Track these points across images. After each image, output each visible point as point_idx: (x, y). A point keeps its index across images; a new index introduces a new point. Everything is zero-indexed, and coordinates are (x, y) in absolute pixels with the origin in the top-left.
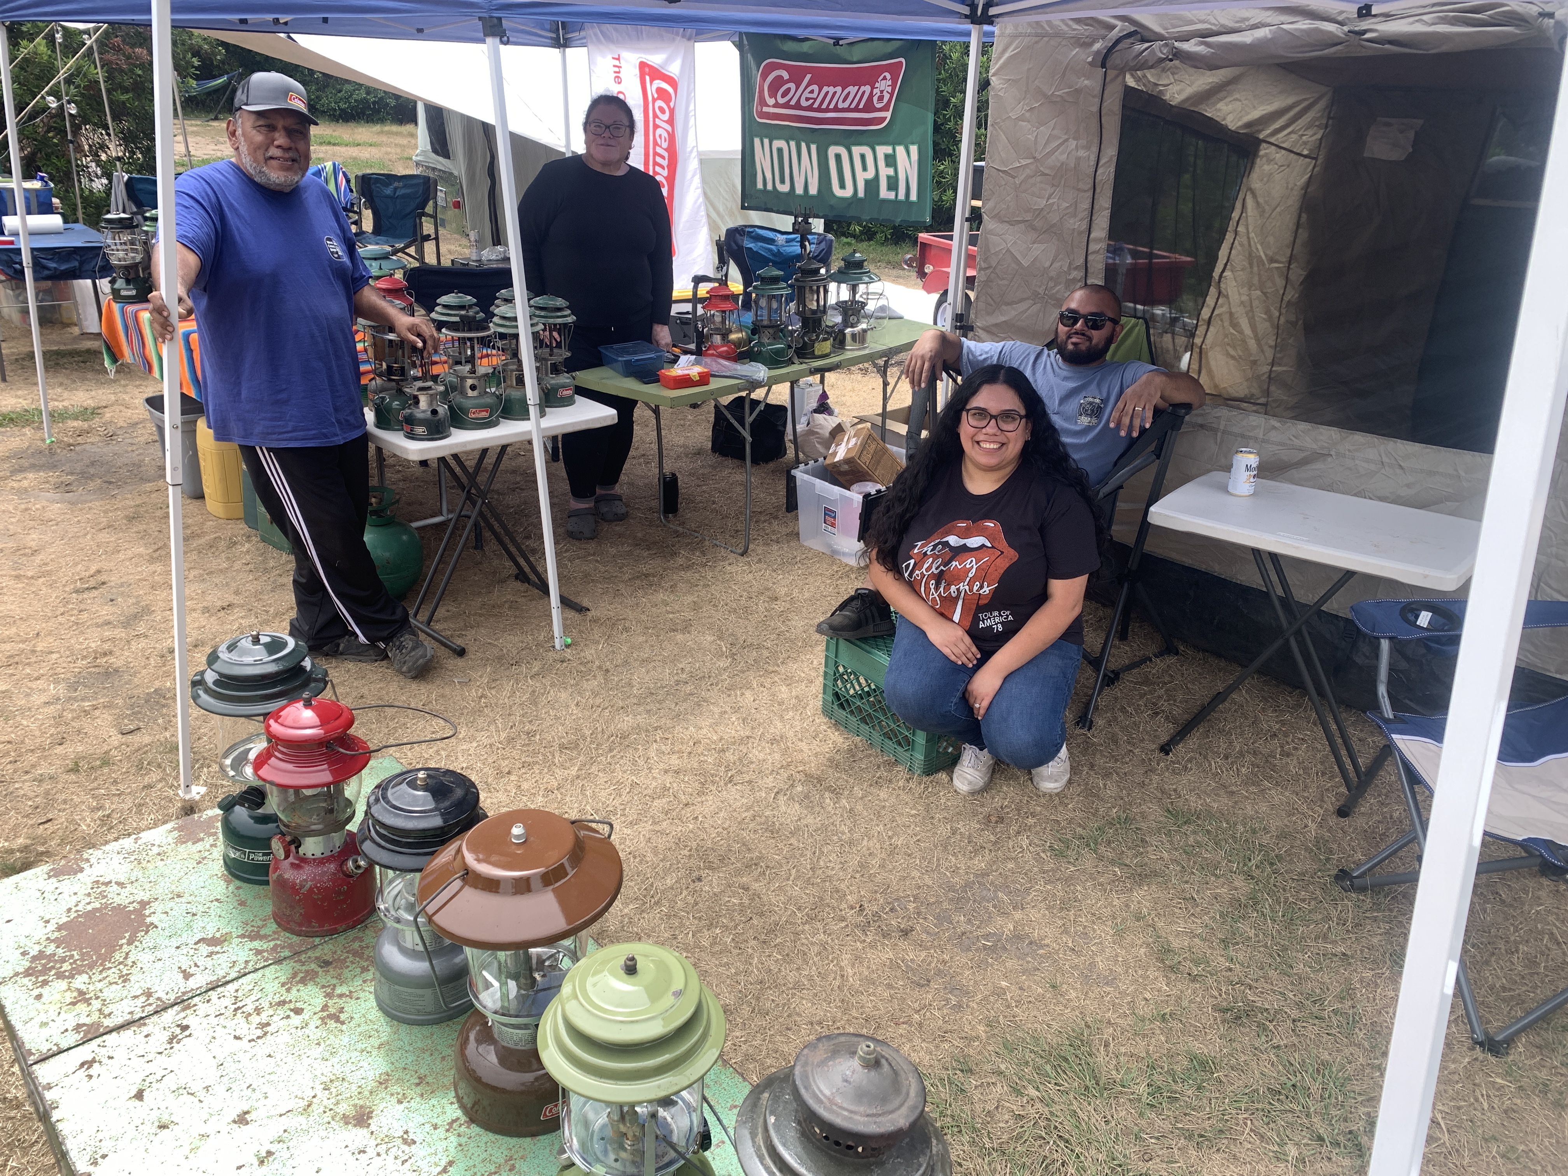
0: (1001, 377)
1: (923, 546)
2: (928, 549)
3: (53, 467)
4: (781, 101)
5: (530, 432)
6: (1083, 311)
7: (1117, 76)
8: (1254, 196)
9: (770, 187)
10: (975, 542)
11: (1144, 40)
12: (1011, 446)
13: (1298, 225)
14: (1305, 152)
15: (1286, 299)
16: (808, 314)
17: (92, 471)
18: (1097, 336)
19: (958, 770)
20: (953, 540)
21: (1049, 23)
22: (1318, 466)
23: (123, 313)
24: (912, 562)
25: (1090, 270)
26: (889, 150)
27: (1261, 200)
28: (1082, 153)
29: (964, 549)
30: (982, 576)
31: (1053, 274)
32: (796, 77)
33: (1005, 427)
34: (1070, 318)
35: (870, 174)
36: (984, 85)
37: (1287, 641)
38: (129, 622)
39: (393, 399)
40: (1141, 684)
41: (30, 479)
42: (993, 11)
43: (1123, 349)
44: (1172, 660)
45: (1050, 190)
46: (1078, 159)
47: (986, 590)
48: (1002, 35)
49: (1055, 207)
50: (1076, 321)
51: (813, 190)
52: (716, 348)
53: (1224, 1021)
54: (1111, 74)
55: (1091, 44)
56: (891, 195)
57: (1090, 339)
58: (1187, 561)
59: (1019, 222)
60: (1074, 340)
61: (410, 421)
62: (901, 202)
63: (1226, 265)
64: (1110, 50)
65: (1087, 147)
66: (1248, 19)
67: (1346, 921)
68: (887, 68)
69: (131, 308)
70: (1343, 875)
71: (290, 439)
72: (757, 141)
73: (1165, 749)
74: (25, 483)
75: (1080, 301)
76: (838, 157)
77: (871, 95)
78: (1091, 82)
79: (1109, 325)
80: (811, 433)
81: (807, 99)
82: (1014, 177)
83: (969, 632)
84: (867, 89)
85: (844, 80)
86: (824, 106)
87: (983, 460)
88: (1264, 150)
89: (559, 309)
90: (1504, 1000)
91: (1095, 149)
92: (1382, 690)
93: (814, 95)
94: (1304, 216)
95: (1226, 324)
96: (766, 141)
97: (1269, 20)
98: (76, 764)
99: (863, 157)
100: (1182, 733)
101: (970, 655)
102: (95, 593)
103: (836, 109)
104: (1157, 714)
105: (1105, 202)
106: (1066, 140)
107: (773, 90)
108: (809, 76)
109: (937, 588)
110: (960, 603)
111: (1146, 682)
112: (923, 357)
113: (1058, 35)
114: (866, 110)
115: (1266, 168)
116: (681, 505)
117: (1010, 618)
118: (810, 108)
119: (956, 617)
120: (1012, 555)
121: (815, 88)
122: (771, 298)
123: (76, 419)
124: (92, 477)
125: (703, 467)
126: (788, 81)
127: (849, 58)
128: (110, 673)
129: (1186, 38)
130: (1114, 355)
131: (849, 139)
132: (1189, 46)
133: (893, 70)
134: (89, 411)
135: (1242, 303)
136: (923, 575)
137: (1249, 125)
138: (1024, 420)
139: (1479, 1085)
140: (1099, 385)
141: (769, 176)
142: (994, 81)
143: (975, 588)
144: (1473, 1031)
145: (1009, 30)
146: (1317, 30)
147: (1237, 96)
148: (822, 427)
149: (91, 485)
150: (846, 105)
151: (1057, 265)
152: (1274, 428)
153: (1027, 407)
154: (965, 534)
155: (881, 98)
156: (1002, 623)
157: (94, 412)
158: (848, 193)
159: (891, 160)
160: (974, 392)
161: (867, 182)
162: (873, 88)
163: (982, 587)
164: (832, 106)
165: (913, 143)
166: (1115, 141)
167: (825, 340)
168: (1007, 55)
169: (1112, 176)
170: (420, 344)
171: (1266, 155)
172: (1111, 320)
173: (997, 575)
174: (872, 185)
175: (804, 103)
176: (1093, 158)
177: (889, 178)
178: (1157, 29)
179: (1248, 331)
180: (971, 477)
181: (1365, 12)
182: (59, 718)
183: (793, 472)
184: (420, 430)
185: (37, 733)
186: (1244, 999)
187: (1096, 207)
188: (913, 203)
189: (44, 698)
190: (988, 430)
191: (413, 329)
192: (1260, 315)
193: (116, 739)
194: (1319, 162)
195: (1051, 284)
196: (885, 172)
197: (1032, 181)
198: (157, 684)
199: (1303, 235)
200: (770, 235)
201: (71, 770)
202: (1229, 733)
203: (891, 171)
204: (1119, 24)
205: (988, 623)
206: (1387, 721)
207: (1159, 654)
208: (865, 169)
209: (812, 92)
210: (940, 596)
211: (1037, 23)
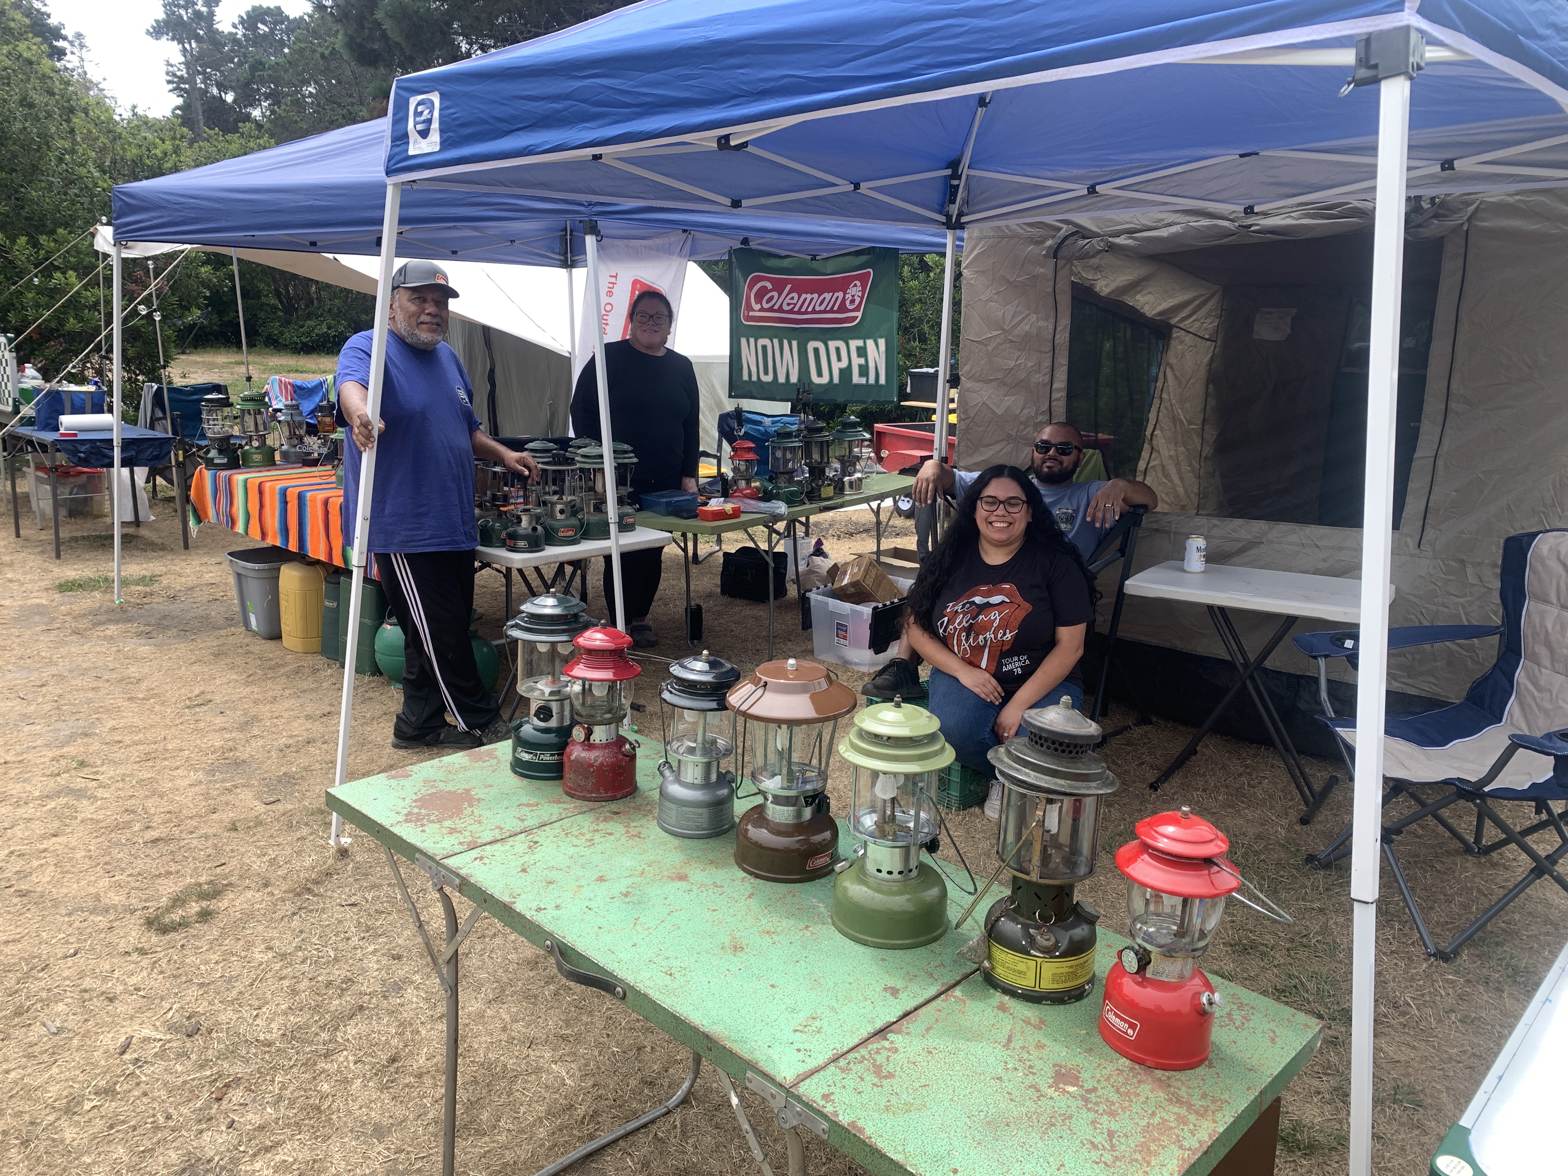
0: (1006, 472)
1: (954, 606)
2: (959, 608)
3: (129, 620)
4: (766, 306)
5: (610, 548)
6: (1053, 441)
7: (1065, 265)
8: (1171, 368)
9: (754, 378)
10: (996, 599)
11: (1084, 237)
12: (1017, 524)
13: (1207, 395)
14: (1207, 336)
15: (1204, 454)
16: (815, 465)
17: (165, 623)
18: (1067, 460)
19: (987, 805)
20: (978, 600)
21: (1007, 227)
22: (1254, 552)
23: (215, 479)
24: (946, 619)
25: (1054, 414)
26: (860, 343)
27: (1178, 374)
28: (1042, 324)
29: (988, 605)
30: (1004, 625)
31: (1023, 419)
32: (779, 287)
33: (1011, 510)
34: (1044, 446)
35: (844, 364)
36: (957, 277)
37: (1244, 683)
38: (244, 727)
39: (494, 521)
40: (1127, 745)
41: (112, 630)
42: (964, 219)
43: (1085, 472)
44: (1149, 728)
45: (1018, 354)
46: (1039, 328)
47: (1008, 636)
48: (970, 238)
49: (1022, 366)
50: (1048, 450)
51: (794, 379)
52: (741, 491)
53: (1234, 952)
54: (1061, 262)
55: (1043, 242)
56: (863, 381)
57: (1061, 463)
58: (1154, 641)
59: (992, 380)
60: (1048, 464)
61: (514, 536)
62: (872, 385)
63: (1155, 425)
64: (1060, 245)
65: (1046, 319)
66: (1162, 220)
67: (1318, 887)
68: (857, 277)
69: (224, 474)
70: (1310, 859)
71: (428, 545)
72: (743, 341)
73: (1154, 787)
74: (108, 633)
75: (1051, 435)
76: (816, 350)
77: (844, 300)
78: (1045, 270)
79: (1075, 452)
80: (811, 572)
81: (788, 304)
82: (986, 345)
83: (994, 676)
84: (840, 294)
85: (819, 288)
86: (803, 310)
87: (996, 536)
88: (1176, 334)
89: (626, 452)
90: (1448, 930)
91: (1052, 320)
92: (1324, 695)
93: (795, 301)
94: (1211, 387)
95: (1160, 475)
96: (752, 340)
97: (1178, 220)
98: (234, 824)
99: (838, 350)
100: (1166, 775)
101: (996, 694)
102: (206, 708)
103: (814, 311)
104: (1142, 764)
105: (1063, 360)
106: (1028, 315)
107: (759, 297)
108: (789, 287)
109: (967, 640)
110: (987, 650)
111: (1129, 744)
112: (927, 480)
113: (1015, 236)
114: (839, 311)
115: (1179, 347)
116: (705, 633)
117: (1028, 662)
118: (791, 311)
119: (984, 665)
120: (1027, 607)
121: (795, 295)
122: (785, 449)
123: (138, 584)
124: (167, 627)
125: (716, 605)
126: (771, 291)
127: (824, 271)
128: (238, 763)
129: (1117, 234)
130: (1078, 477)
131: (825, 336)
132: (1121, 240)
133: (863, 279)
134: (147, 579)
135: (1171, 456)
136: (955, 629)
137: (1160, 314)
138: (1025, 505)
139: (1437, 981)
140: (1070, 499)
141: (754, 369)
142: (965, 272)
143: (1000, 636)
144: (1427, 948)
145: (976, 233)
146: (1216, 225)
147: (1151, 290)
148: (820, 567)
149: (169, 633)
150: (822, 308)
151: (1025, 412)
152: (1215, 526)
153: (1027, 495)
154: (989, 594)
155: (853, 301)
156: (1021, 667)
157: (153, 579)
158: (825, 380)
159: (862, 352)
160: (986, 484)
161: (841, 371)
162: (845, 294)
163: (1005, 634)
164: (810, 309)
165: (881, 337)
166: (1068, 313)
167: (829, 485)
168: (975, 253)
169: (1067, 339)
170: (527, 473)
171: (1178, 337)
172: (1076, 447)
173: (1016, 624)
174: (846, 373)
175: (786, 308)
176: (1051, 327)
177: (860, 366)
178: (1094, 229)
179: (1177, 481)
180: (986, 553)
181: (1249, 211)
182: (207, 796)
183: (808, 594)
184: (522, 544)
185: (191, 806)
186: (1247, 938)
187: (1056, 365)
188: (882, 386)
189: (187, 782)
190: (999, 512)
191: (519, 461)
192: (1185, 468)
193: (261, 808)
194: (1219, 343)
195: (1022, 427)
196: (857, 361)
197: (1002, 347)
198: (284, 769)
199: (1212, 402)
200: (758, 418)
201: (231, 829)
202: (1204, 775)
203: (862, 361)
204: (1065, 227)
205: (1009, 667)
206: (1331, 719)
207: (1138, 724)
208: (839, 359)
209: (792, 298)
210: (970, 646)
211: (999, 227)
